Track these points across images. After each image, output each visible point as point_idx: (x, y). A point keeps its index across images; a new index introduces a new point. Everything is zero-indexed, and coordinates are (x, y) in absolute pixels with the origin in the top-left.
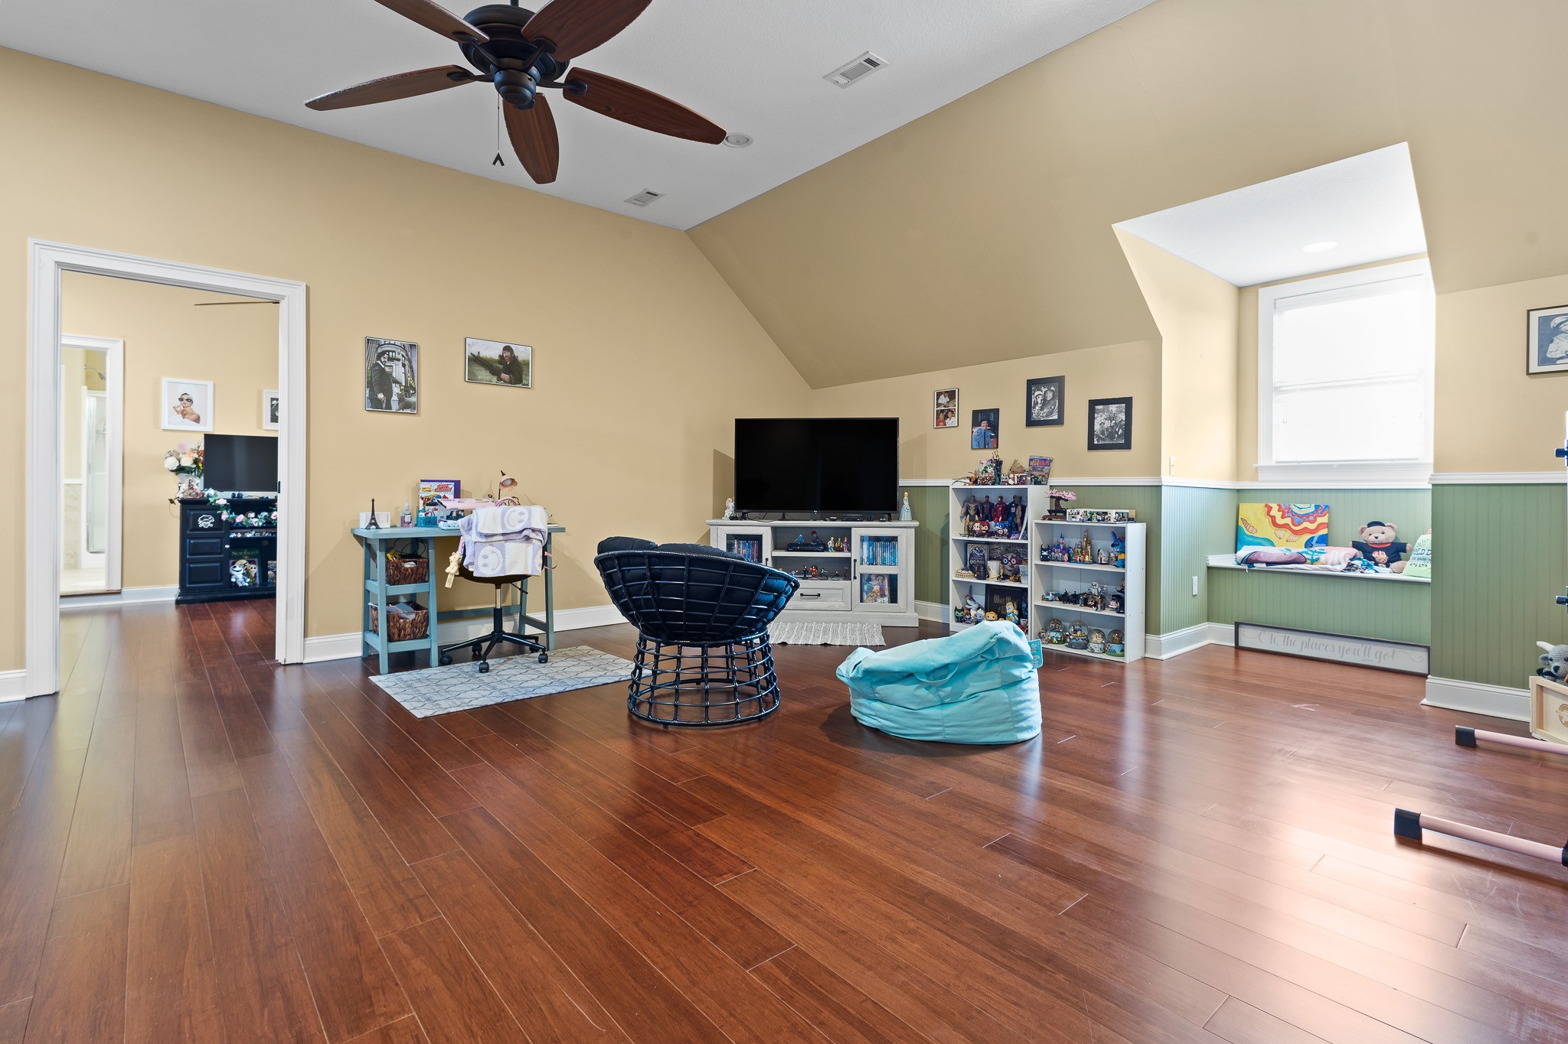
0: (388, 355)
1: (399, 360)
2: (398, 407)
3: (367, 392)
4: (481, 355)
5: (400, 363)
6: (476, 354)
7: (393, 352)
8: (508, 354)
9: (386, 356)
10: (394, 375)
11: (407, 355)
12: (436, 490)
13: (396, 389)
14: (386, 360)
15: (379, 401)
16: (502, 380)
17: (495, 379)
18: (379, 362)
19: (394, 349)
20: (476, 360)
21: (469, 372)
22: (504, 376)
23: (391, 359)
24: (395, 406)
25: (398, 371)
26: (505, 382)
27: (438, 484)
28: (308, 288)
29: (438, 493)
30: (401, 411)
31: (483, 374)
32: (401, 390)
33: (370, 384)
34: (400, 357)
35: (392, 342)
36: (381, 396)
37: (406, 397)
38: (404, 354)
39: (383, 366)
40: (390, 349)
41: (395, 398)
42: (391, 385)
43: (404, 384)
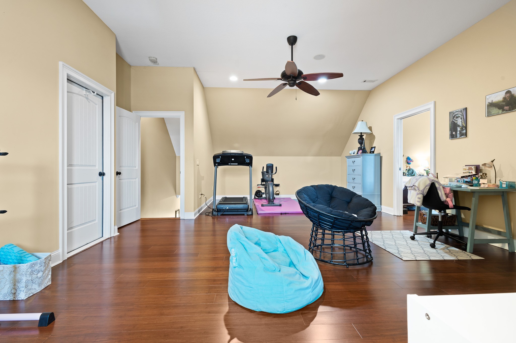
0: (456, 116)
1: (459, 117)
2: (459, 136)
3: (450, 132)
4: (494, 101)
5: (460, 118)
6: (491, 102)
7: (457, 114)
8: (508, 95)
9: (456, 117)
10: (458, 124)
11: (462, 114)
12: (468, 170)
13: (459, 129)
14: (455, 118)
15: (454, 135)
16: (504, 110)
17: (500, 111)
18: (453, 120)
19: (458, 113)
20: (491, 105)
21: (487, 112)
22: (506, 108)
23: (457, 118)
24: (458, 136)
25: (459, 122)
26: (507, 111)
27: (468, 167)
28: (435, 102)
29: (469, 171)
30: (460, 137)
31: (495, 110)
32: (460, 129)
33: (451, 130)
34: (460, 115)
35: (457, 111)
36: (454, 133)
37: (462, 131)
38: (461, 114)
39: (454, 121)
40: (457, 113)
41: (458, 132)
42: (457, 128)
43: (461, 126)
